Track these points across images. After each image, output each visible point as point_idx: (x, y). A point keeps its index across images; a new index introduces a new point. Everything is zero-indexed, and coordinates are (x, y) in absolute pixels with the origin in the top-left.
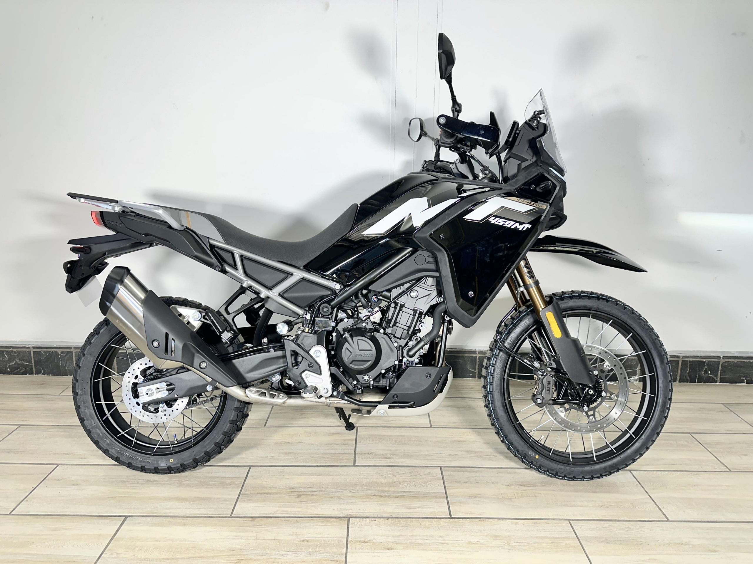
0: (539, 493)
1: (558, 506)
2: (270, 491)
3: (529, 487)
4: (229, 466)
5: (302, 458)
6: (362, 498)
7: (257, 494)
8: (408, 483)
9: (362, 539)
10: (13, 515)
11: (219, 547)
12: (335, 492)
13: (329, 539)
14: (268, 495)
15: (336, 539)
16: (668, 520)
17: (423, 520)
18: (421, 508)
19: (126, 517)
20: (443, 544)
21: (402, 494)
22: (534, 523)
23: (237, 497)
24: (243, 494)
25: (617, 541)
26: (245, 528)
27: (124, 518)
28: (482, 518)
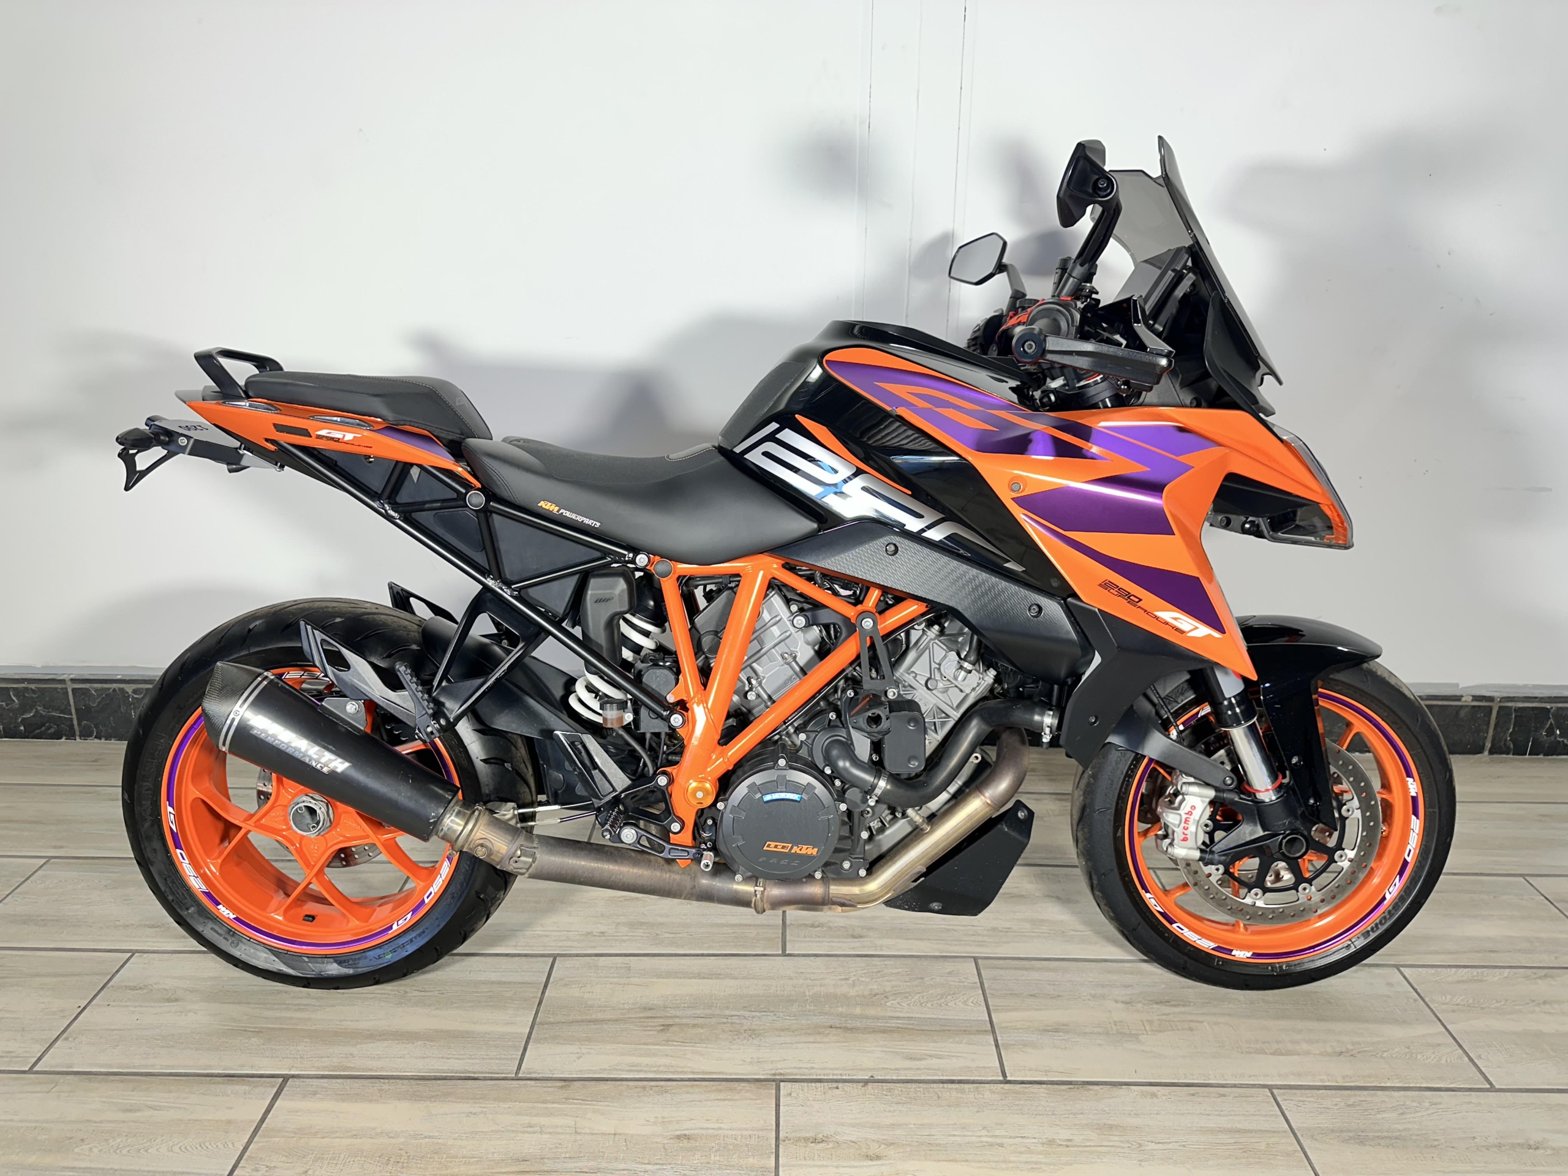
0: (1197, 1022)
1: (1242, 1053)
2: (600, 1016)
3: (1175, 1006)
4: (507, 955)
5: (667, 935)
6: (805, 1034)
7: (573, 1022)
8: (906, 997)
9: (811, 1134)
10: (37, 1072)
11: (493, 1153)
12: (745, 1018)
13: (735, 1132)
14: (596, 1027)
15: (751, 1132)
16: (1492, 1089)
17: (943, 1087)
18: (936, 1056)
19: (286, 1078)
20: (991, 1145)
21: (893, 1023)
22: (1193, 1095)
23: (528, 1030)
24: (540, 1023)
25: (1383, 1138)
26: (549, 1106)
27: (281, 1080)
28: (1077, 1084)
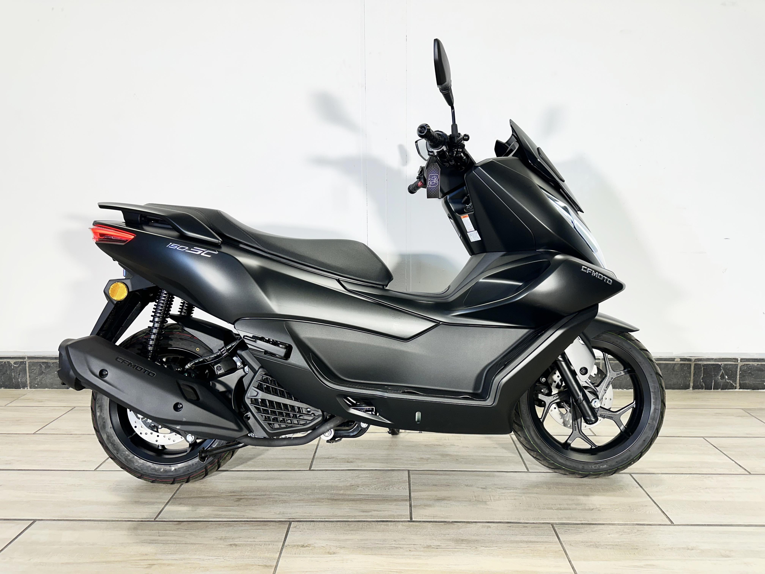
1: (540, 509)
2: (206, 495)
3: (509, 489)
6: (311, 502)
7: (192, 497)
8: (369, 486)
9: (302, 543)
12: (282, 496)
13: (262, 543)
14: (203, 499)
15: (270, 543)
16: (672, 524)
17: (377, 524)
18: (377, 511)
19: (35, 521)
21: (358, 497)
23: (167, 501)
24: (175, 498)
26: (167, 532)
27: (32, 521)
28: (449, 522)
